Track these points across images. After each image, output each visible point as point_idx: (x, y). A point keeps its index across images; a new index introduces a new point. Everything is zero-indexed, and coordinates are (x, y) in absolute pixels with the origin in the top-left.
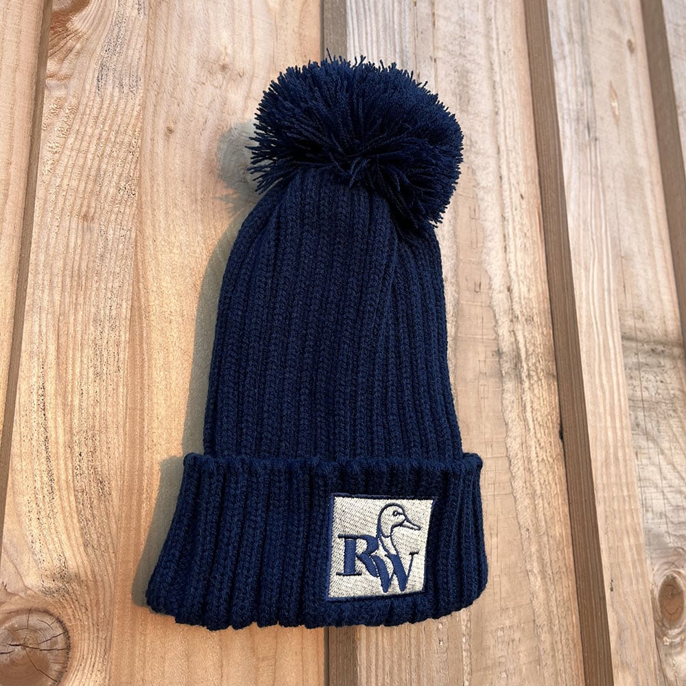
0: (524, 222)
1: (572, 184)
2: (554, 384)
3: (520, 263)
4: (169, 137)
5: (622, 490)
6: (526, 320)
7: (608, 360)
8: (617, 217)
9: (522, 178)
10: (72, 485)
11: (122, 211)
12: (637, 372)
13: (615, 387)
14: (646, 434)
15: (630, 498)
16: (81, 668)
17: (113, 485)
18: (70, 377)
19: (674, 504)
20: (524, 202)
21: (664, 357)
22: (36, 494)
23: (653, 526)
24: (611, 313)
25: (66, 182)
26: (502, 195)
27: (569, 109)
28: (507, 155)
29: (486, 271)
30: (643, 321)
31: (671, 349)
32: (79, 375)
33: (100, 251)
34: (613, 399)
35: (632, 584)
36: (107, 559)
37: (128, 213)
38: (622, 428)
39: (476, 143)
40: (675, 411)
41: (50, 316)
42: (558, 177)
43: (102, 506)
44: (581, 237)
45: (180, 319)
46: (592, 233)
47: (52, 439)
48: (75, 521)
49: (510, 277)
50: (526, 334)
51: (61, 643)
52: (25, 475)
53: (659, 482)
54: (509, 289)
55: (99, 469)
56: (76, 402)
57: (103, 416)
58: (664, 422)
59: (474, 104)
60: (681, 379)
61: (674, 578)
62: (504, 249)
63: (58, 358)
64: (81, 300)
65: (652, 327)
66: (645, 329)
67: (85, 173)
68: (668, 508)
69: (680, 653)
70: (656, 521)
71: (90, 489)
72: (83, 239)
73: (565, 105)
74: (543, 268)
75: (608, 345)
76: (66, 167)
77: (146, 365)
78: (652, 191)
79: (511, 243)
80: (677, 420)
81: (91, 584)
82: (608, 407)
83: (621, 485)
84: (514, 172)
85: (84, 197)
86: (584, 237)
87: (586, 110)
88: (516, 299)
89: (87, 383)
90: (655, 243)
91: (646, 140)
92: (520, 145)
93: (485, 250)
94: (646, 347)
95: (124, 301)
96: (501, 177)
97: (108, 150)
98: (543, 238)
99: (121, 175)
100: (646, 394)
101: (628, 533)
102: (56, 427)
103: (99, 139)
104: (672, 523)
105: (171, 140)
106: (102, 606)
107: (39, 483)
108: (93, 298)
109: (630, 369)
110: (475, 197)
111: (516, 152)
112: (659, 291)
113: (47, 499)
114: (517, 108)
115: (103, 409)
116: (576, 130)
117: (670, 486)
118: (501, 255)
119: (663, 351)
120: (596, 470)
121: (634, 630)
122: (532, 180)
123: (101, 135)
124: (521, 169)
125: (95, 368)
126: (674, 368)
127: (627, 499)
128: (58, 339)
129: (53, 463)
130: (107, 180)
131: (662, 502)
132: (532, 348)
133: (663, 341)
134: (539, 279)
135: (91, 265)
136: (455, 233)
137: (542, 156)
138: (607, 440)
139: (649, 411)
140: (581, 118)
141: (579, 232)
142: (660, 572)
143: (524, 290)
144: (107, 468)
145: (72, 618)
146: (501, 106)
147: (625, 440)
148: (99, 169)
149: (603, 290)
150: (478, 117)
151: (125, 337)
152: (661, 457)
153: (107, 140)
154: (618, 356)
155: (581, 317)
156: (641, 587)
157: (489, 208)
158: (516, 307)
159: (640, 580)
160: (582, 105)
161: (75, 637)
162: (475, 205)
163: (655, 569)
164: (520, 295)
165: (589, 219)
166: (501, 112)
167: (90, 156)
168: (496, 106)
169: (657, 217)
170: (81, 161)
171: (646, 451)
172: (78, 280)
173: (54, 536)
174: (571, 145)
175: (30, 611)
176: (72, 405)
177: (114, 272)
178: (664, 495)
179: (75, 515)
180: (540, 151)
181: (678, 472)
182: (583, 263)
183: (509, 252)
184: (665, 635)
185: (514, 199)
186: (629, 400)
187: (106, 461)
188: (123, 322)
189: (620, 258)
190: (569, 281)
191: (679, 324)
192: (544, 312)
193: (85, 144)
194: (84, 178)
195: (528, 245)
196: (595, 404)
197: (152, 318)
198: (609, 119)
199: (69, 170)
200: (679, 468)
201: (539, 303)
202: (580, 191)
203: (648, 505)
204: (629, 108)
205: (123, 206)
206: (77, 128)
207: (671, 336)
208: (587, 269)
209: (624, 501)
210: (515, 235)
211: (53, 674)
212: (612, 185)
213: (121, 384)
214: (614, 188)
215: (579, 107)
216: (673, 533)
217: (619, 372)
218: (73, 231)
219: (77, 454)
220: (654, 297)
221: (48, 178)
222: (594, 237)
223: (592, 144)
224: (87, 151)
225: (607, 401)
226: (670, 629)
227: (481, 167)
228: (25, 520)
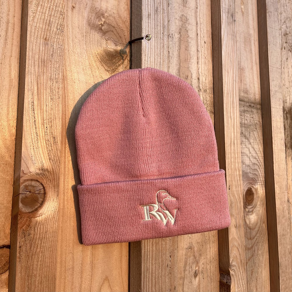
0: (205, 53)
1: (225, 38)
2: (213, 116)
3: (203, 68)
4: (73, 10)
5: (235, 155)
6: (204, 91)
7: (233, 107)
8: (240, 53)
9: (206, 35)
10: (44, 138)
11: (59, 38)
12: (244, 113)
13: (235, 118)
14: (245, 136)
15: (238, 158)
16: (49, 200)
17: (58, 139)
18: (42, 99)
19: (253, 162)
20: (206, 45)
21: (254, 108)
22: (32, 140)
23: (245, 170)
24: (236, 89)
25: (38, 25)
26: (197, 41)
27: (225, 8)
28: (200, 25)
29: (190, 71)
30: (247, 94)
31: (257, 106)
32: (45, 98)
33: (51, 53)
34: (234, 122)
35: (236, 188)
36: (57, 164)
37: (61, 39)
38: (237, 133)
39: (189, 19)
40: (256, 129)
41: (34, 76)
42: (219, 35)
43: (55, 146)
44: (227, 59)
45: (78, 82)
46: (231, 58)
47: (37, 121)
48: (46, 150)
49: (199, 74)
50: (204, 96)
51: (42, 192)
52: (28, 133)
53: (248, 154)
54: (198, 79)
55: (53, 133)
56: (45, 108)
57: (54, 114)
58: (252, 132)
59: (188, 3)
60: (259, 117)
61: (251, 188)
62: (197, 63)
63: (38, 92)
64: (45, 71)
65: (250, 96)
66: (248, 97)
67: (45, 22)
68: (251, 164)
69: (251, 215)
70: (246, 168)
71: (50, 140)
72: (45, 48)
73: (224, 6)
74: (211, 71)
75: (234, 102)
76: (38, 19)
77: (66, 98)
78: (254, 44)
79: (200, 61)
80: (257, 132)
81: (52, 172)
82: (232, 125)
83: (235, 153)
84: (203, 32)
85: (45, 31)
86: (228, 59)
87: (231, 8)
88: (201, 83)
89: (48, 102)
90: (254, 64)
91: (253, 22)
92: (205, 21)
93: (190, 63)
94: (247, 104)
95: (60, 72)
96: (197, 34)
97: (53, 13)
98: (212, 59)
99: (58, 23)
100: (246, 122)
101: (236, 170)
102: (38, 117)
103: (49, 8)
104: (252, 169)
105: (74, 11)
106: (56, 180)
107: (33, 136)
108: (49, 70)
109: (241, 112)
110: (187, 41)
111: (203, 24)
112: (254, 83)
113: (36, 142)
114: (205, 6)
115: (54, 112)
116: (227, 16)
117: (252, 156)
118: (196, 65)
119: (253, 106)
120: (227, 147)
121: (236, 203)
122: (209, 36)
123: (50, 7)
124: (205, 31)
125: (51, 96)
126: (257, 113)
127: (237, 158)
128: (38, 85)
129: (37, 130)
130: (53, 25)
131: (249, 161)
132: (206, 102)
133: (254, 102)
134: (210, 75)
135: (48, 58)
136: (179, 55)
137: (213, 27)
138: (231, 137)
139: (247, 128)
140: (230, 12)
141: (226, 57)
142: (246, 186)
143: (204, 79)
144: (56, 133)
145: (46, 183)
146: (198, 5)
147: (238, 137)
148: (50, 21)
149: (234, 81)
150: (190, 9)
151: (61, 86)
152: (250, 145)
153: (52, 9)
154: (237, 106)
155: (224, 90)
156: (239, 189)
157: (193, 46)
158: (201, 86)
159: (239, 187)
160: (230, 6)
161: (47, 190)
162: (187, 45)
163: (245, 185)
164: (202, 81)
165: (230, 53)
166: (199, 7)
167: (46, 15)
168: (197, 5)
169: (255, 54)
170: (43, 17)
171: (245, 143)
172: (44, 63)
173: (39, 155)
174: (225, 22)
175: (32, 180)
176: (43, 110)
177: (57, 61)
178: (250, 159)
179: (46, 148)
180: (213, 24)
181: (255, 151)
182: (227, 70)
183: (199, 64)
184: (247, 208)
185: (202, 44)
186: (240, 123)
187: (56, 130)
188: (60, 80)
189: (240, 69)
190: (221, 76)
191: (260, 96)
192: (211, 88)
193: (44, 10)
194: (44, 24)
195: (206, 62)
196: (228, 123)
197: (68, 80)
198: (240, 13)
199: (39, 20)
200: (256, 150)
201: (209, 85)
202: (227, 41)
203: (244, 162)
204: (248, 8)
205: (59, 36)
206: (41, 3)
207: (257, 100)
208: (228, 72)
209: (236, 159)
210: (202, 58)
211: (40, 202)
212: (239, 41)
213: (60, 103)
214: (240, 41)
215: (229, 7)
216: (252, 173)
217: (237, 112)
218: (41, 44)
219: (46, 127)
220: (252, 85)
221: (31, 23)
222: (231, 60)
223: (233, 23)
224: (45, 13)
225: (232, 123)
226: (249, 206)
227: (190, 30)
228: (29, 148)
